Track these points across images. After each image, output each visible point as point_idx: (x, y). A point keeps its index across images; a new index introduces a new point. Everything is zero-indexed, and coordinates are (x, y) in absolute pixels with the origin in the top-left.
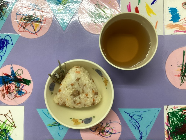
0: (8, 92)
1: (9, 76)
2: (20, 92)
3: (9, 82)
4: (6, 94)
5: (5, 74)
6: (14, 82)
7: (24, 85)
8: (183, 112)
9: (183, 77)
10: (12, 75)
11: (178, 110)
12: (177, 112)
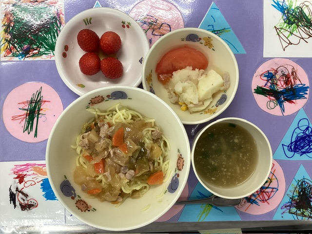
0: (287, 77)
1: (286, 100)
2: (270, 76)
3: (286, 91)
4: (290, 74)
5: (293, 102)
6: (279, 90)
7: (265, 86)
8: (39, 51)
9: (38, 99)
10: (283, 102)
11: (45, 54)
12: (47, 51)
